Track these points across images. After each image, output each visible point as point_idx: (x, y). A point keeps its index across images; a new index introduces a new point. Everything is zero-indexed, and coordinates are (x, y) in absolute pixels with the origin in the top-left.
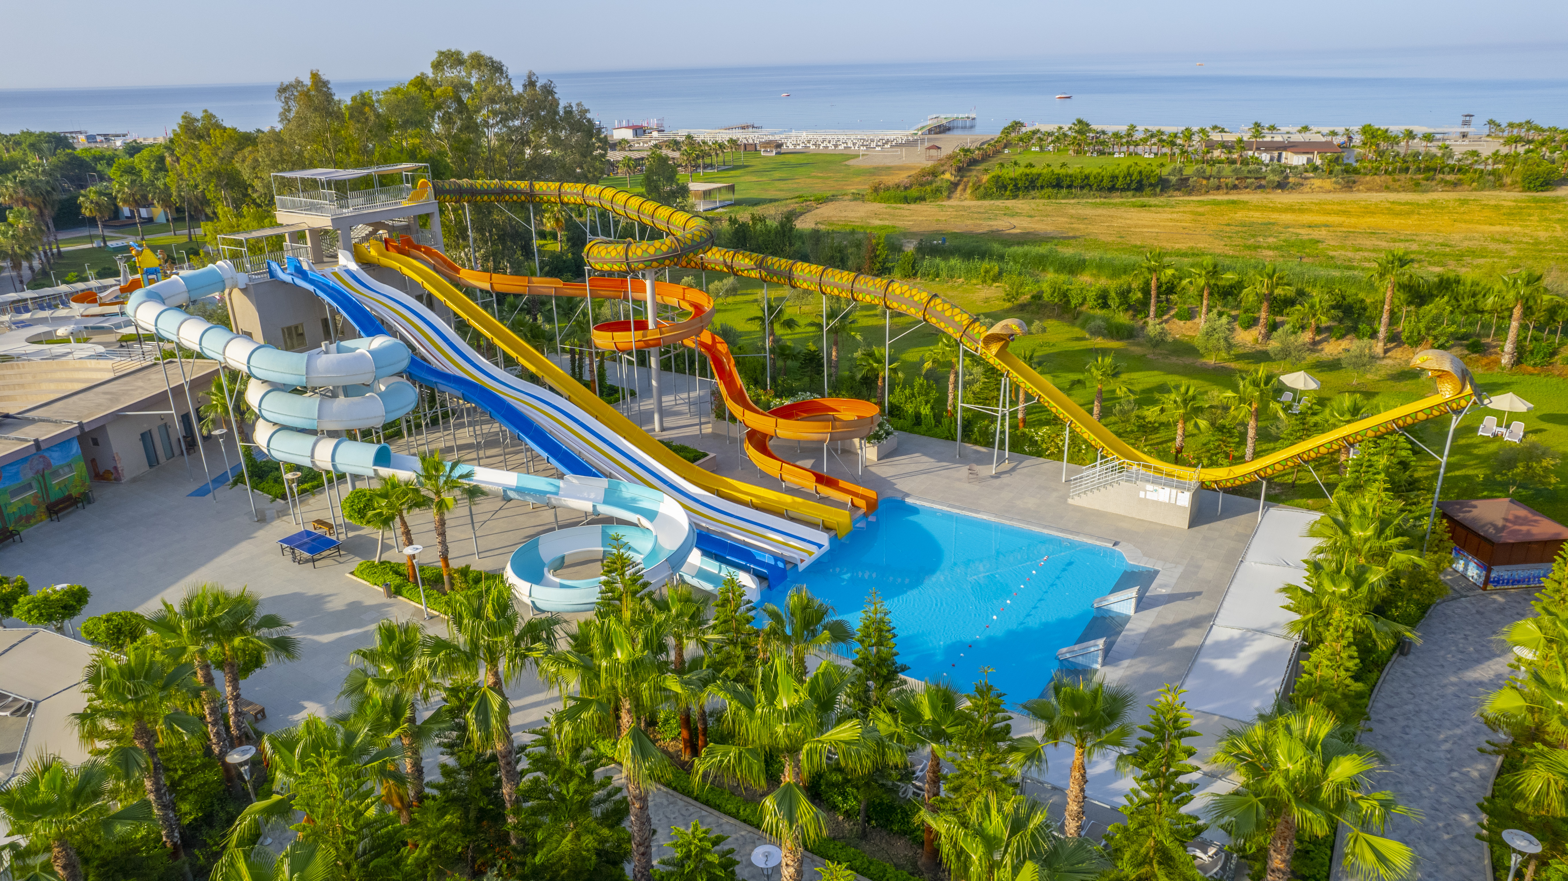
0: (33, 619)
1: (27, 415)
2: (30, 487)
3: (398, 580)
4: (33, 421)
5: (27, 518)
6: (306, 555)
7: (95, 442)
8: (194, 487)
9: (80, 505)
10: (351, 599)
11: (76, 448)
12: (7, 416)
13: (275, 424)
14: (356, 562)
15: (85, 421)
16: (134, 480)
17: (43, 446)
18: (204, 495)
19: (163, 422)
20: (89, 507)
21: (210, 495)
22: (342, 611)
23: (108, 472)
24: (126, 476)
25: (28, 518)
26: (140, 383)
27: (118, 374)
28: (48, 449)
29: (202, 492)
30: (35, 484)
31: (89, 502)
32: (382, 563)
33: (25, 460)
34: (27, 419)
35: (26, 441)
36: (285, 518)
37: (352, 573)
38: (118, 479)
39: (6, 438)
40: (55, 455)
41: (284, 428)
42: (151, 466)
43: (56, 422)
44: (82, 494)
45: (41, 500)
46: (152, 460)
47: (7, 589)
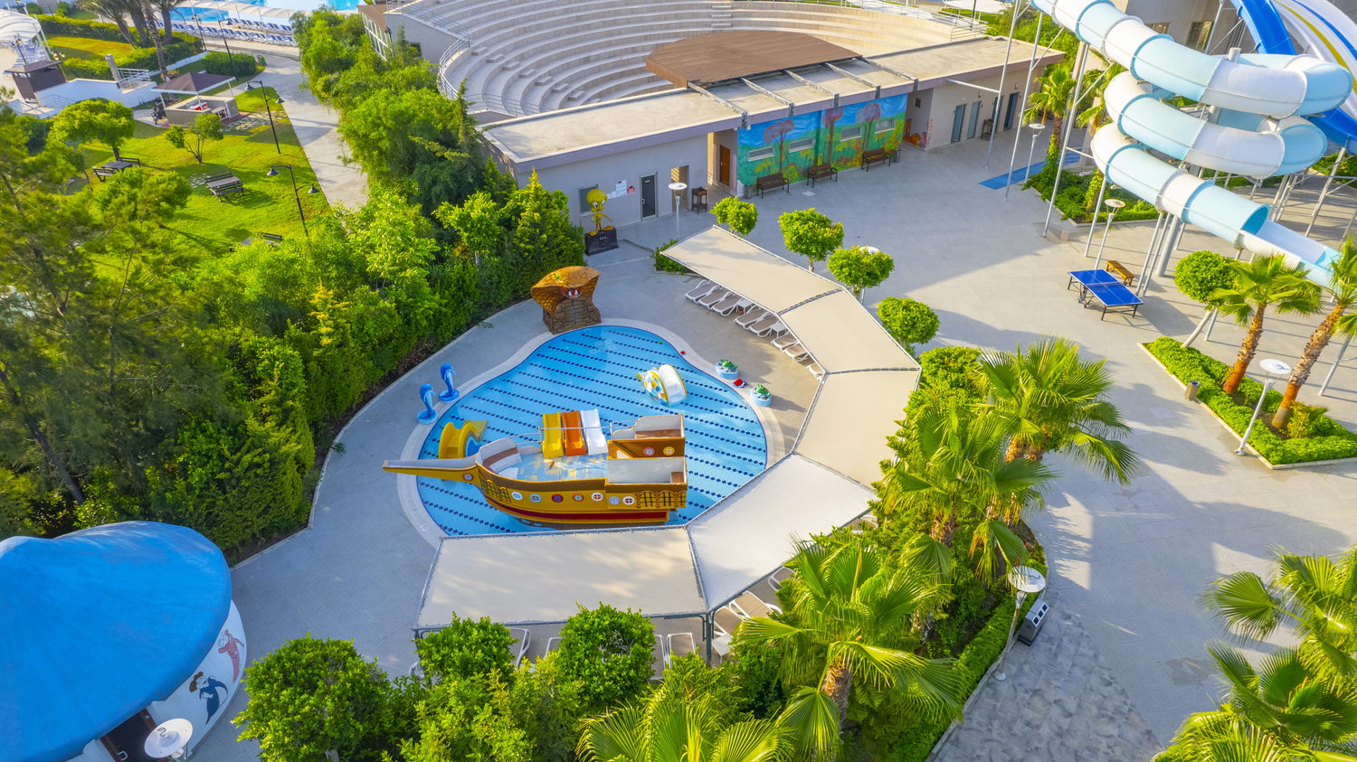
0: (842, 276)
1: (875, 61)
2: (857, 131)
3: (1208, 383)
4: (879, 68)
5: (845, 160)
6: (1097, 300)
7: (918, 104)
8: (987, 176)
9: (887, 161)
10: (1142, 381)
11: (903, 104)
12: (860, 58)
13: (1129, 138)
14: (1154, 335)
15: (920, 80)
16: (935, 151)
17: (882, 96)
18: (996, 188)
19: (977, 100)
20: (893, 165)
21: (1003, 190)
22: (1127, 391)
23: (917, 135)
24: (931, 145)
25: (847, 160)
26: (971, 54)
27: (953, 41)
28: (884, 99)
29: (995, 184)
30: (862, 130)
31: (895, 161)
32: (1190, 350)
33: (863, 104)
34: (875, 65)
35: (871, 86)
36: (1074, 244)
37: (1145, 345)
38: (922, 146)
39: (856, 79)
40: (887, 106)
41: (1138, 145)
42: (952, 141)
43: (896, 74)
44: (891, 150)
45: (861, 146)
46: (956, 137)
47: (828, 233)
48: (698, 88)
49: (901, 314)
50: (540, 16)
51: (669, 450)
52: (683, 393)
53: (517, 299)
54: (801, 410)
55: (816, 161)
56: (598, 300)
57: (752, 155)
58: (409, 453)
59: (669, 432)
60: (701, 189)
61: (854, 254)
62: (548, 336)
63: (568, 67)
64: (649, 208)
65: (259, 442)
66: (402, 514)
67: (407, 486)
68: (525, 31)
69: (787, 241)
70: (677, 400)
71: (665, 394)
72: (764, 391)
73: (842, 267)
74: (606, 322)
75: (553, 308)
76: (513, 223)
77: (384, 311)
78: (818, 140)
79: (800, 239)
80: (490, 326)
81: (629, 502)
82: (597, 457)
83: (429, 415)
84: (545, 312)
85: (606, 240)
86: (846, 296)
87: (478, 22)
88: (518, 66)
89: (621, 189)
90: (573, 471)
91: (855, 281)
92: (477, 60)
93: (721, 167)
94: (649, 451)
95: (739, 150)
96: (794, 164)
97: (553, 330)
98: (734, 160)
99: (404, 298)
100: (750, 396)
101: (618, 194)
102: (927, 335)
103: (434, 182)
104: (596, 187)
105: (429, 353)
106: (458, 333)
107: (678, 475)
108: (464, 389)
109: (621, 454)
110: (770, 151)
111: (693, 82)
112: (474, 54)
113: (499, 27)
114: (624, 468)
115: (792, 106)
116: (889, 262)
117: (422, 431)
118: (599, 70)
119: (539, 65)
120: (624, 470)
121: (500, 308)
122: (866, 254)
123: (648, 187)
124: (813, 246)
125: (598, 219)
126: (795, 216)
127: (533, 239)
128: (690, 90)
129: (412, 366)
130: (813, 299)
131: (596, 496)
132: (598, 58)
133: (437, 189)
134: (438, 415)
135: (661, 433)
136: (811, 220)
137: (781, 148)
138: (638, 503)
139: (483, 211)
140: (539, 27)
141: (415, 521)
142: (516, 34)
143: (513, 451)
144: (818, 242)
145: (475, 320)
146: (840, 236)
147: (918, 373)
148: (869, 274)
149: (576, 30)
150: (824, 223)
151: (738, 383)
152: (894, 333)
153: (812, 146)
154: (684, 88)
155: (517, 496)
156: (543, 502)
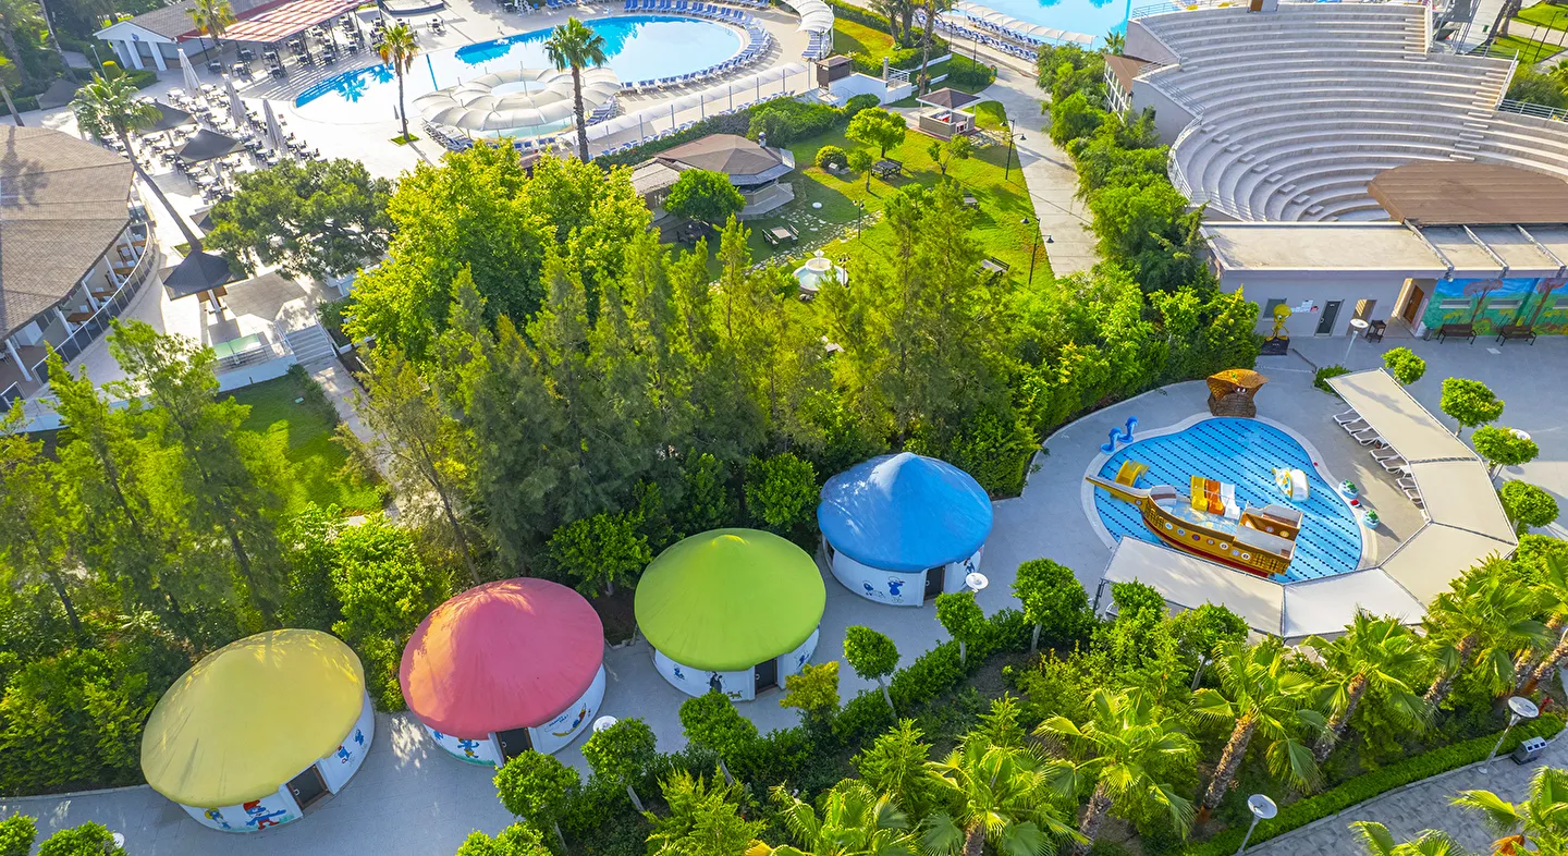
0: (1483, 449)
5: (1551, 327)
25: (1553, 327)
47: (1487, 407)
48: (1413, 227)
49: (1522, 497)
50: (1275, 98)
51: (1285, 534)
52: (1306, 496)
53: (1191, 377)
54: (1398, 540)
55: (1516, 320)
56: (1256, 399)
57: (1445, 303)
58: (1093, 468)
59: (1288, 521)
60: (1381, 322)
61: (1501, 434)
62: (1208, 416)
63: (1288, 157)
64: (1325, 326)
65: (1019, 437)
66: (1081, 509)
67: (1087, 490)
68: (1257, 112)
69: (1443, 404)
70: (1298, 499)
71: (1291, 493)
72: (1374, 517)
73: (1484, 442)
74: (1259, 418)
75: (1220, 397)
76: (1209, 320)
77: (1103, 367)
78: (1525, 303)
79: (1456, 406)
80: (1165, 393)
81: (1246, 557)
82: (1230, 520)
83: (1110, 448)
84: (1212, 396)
85: (1279, 346)
86: (1481, 467)
87: (1214, 97)
88: (1240, 149)
89: (1306, 307)
90: (1208, 522)
91: (1493, 456)
92: (1205, 138)
93: (1409, 305)
94: (1270, 529)
95: (1433, 297)
96: (1489, 319)
97: (1214, 413)
98: (1425, 303)
99: (1116, 360)
100: (1361, 516)
101: (1302, 311)
102: (1542, 520)
103: (1154, 266)
104: (1283, 301)
105: (1116, 401)
106: (1139, 392)
107: (1287, 552)
108: (1137, 437)
109: (1249, 524)
110: (1468, 303)
111: (1410, 221)
112: (1203, 132)
113: (1232, 105)
114: (1249, 534)
115: (1506, 269)
116: (1535, 450)
117: (1102, 458)
118: (1318, 164)
119: (1260, 151)
120: (1247, 535)
121: (1176, 381)
122: (1514, 437)
123: (1331, 310)
124: (1467, 413)
125: (1277, 329)
126: (1461, 384)
127: (1222, 337)
128: (1404, 226)
129: (1101, 407)
130: (1446, 460)
131: (1223, 545)
132: (1321, 151)
133: (1154, 273)
134: (1116, 450)
135: (1282, 520)
136: (1474, 391)
137: (1480, 303)
138: (1252, 560)
139: (1190, 306)
140: (1271, 110)
141: (1090, 518)
142: (1245, 114)
143: (1173, 496)
144: (1472, 413)
145: (1154, 385)
146: (1497, 413)
147: (1514, 548)
148: (1509, 455)
149: (1307, 118)
150: (1486, 397)
151: (1354, 503)
152: (1509, 511)
153: (1517, 307)
154: (1399, 223)
155: (1169, 526)
156: (1185, 536)
